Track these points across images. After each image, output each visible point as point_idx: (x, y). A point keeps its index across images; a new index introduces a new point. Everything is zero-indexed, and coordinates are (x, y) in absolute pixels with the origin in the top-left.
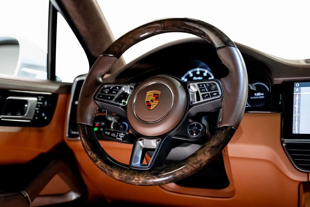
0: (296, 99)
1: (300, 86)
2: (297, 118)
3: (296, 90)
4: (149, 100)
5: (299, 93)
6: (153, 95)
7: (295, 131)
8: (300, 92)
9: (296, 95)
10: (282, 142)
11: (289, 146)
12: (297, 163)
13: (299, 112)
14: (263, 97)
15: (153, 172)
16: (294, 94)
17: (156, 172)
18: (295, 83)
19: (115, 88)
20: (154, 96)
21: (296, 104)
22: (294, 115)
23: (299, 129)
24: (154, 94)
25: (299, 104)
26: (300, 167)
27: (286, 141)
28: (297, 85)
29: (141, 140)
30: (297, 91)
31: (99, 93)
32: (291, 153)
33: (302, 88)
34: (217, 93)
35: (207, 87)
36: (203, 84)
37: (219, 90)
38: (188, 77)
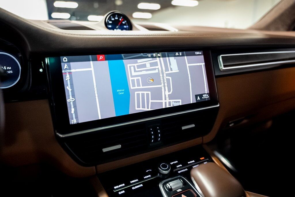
0: (67, 78)
1: (69, 61)
2: (72, 103)
5: (69, 71)
7: (73, 121)
8: (70, 69)
9: (66, 73)
13: (73, 96)
14: (11, 72)
16: (63, 71)
18: (61, 57)
21: (67, 85)
22: (68, 101)
23: (77, 118)
25: (72, 85)
28: (65, 59)
30: (65, 67)
33: (71, 63)
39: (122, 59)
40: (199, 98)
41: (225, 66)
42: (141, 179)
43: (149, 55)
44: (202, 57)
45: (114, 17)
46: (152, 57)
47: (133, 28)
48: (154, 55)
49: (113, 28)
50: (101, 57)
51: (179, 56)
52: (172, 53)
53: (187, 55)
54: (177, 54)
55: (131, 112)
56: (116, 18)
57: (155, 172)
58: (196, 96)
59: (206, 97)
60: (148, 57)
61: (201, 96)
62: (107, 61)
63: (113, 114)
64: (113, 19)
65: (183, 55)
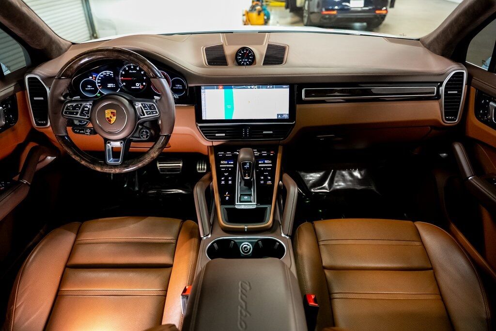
0: (203, 97)
2: (204, 109)
3: (202, 91)
4: (109, 117)
7: (204, 118)
8: (205, 93)
10: (197, 125)
11: (201, 127)
12: (206, 136)
13: (205, 106)
14: (181, 88)
15: (124, 165)
16: (202, 94)
17: (126, 165)
18: (201, 86)
19: (77, 105)
20: (111, 114)
21: (203, 100)
23: (206, 117)
24: (111, 112)
25: (205, 100)
26: (207, 138)
27: (199, 125)
28: (203, 87)
29: (109, 143)
31: (65, 110)
32: (202, 131)
33: (206, 90)
34: (156, 111)
35: (148, 107)
36: (145, 104)
37: (157, 110)
38: (124, 70)
39: (232, 89)
40: (279, 116)
42: (232, 153)
43: (249, 87)
44: (288, 89)
45: (243, 51)
46: (251, 88)
48: (252, 87)
50: (221, 87)
51: (270, 88)
52: (265, 86)
53: (276, 88)
54: (268, 87)
55: (233, 118)
58: (278, 115)
60: (248, 88)
61: (282, 115)
62: (223, 90)
63: (223, 118)
65: (273, 88)
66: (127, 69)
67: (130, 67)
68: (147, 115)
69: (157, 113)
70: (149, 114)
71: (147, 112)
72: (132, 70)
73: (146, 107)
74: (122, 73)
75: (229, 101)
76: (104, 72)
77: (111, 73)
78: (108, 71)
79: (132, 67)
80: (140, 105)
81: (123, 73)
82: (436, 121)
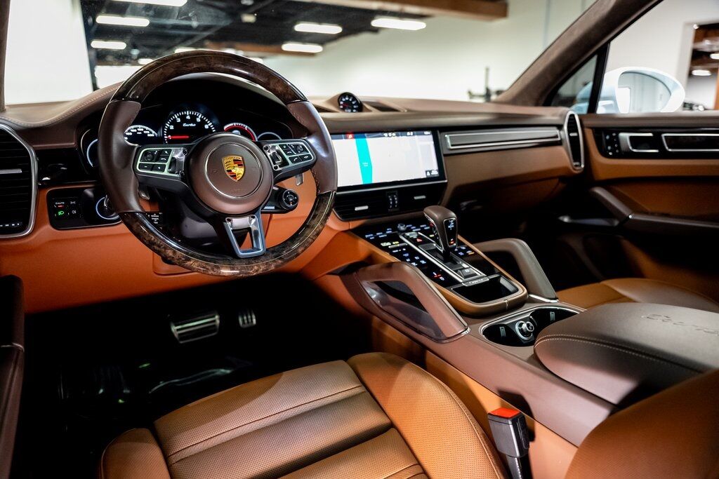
6: (232, 162)
12: (339, 213)
19: (162, 151)
20: (235, 163)
24: (234, 160)
26: (342, 217)
29: (229, 220)
31: (139, 162)
34: (309, 155)
35: (293, 149)
36: (285, 145)
37: (310, 153)
38: (174, 122)
39: (365, 137)
40: (428, 174)
41: (452, 145)
42: (384, 233)
44: (431, 136)
46: (388, 136)
47: (364, 109)
48: (390, 134)
49: (343, 109)
50: (350, 136)
51: (410, 135)
52: (404, 133)
53: (417, 135)
54: (408, 133)
55: (374, 181)
56: (347, 99)
57: (395, 229)
58: (426, 172)
59: (435, 173)
60: (385, 136)
61: (430, 172)
62: (354, 140)
63: (361, 182)
64: (344, 100)
65: (414, 135)
66: (179, 120)
67: (183, 118)
68: (293, 162)
69: (310, 158)
70: (297, 161)
71: (291, 159)
72: (188, 122)
73: (290, 150)
74: (169, 127)
75: (364, 156)
76: (133, 127)
77: (145, 130)
78: (140, 126)
79: (188, 117)
80: (278, 148)
81: (172, 127)
82: (566, 169)
